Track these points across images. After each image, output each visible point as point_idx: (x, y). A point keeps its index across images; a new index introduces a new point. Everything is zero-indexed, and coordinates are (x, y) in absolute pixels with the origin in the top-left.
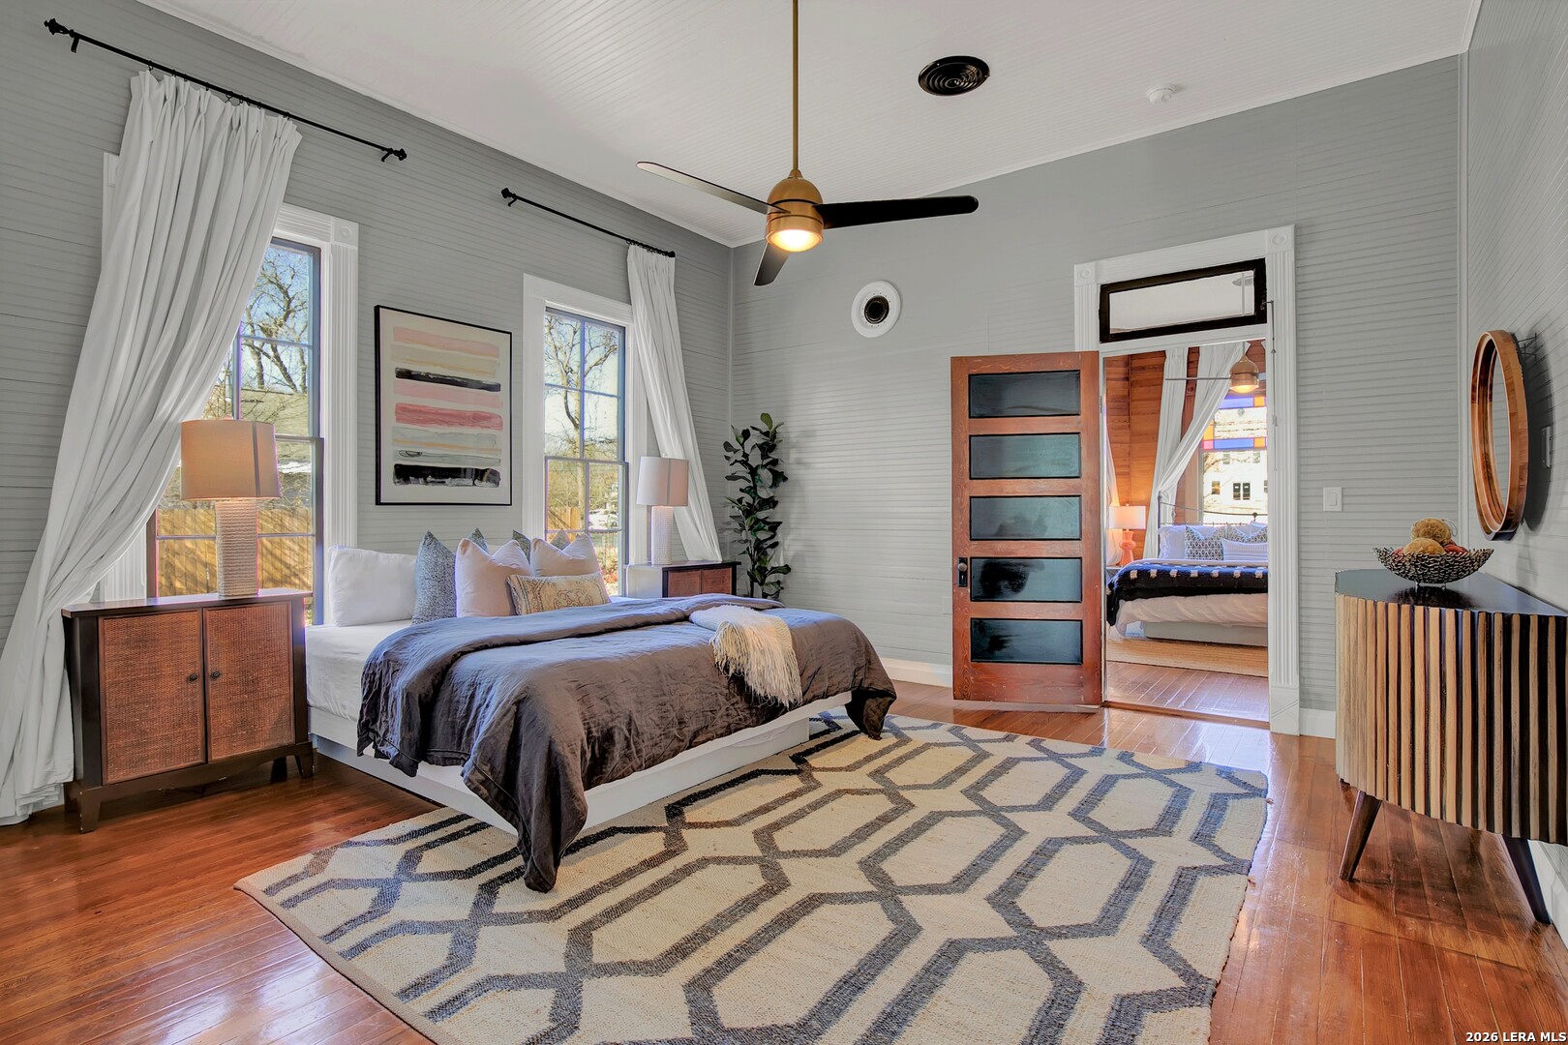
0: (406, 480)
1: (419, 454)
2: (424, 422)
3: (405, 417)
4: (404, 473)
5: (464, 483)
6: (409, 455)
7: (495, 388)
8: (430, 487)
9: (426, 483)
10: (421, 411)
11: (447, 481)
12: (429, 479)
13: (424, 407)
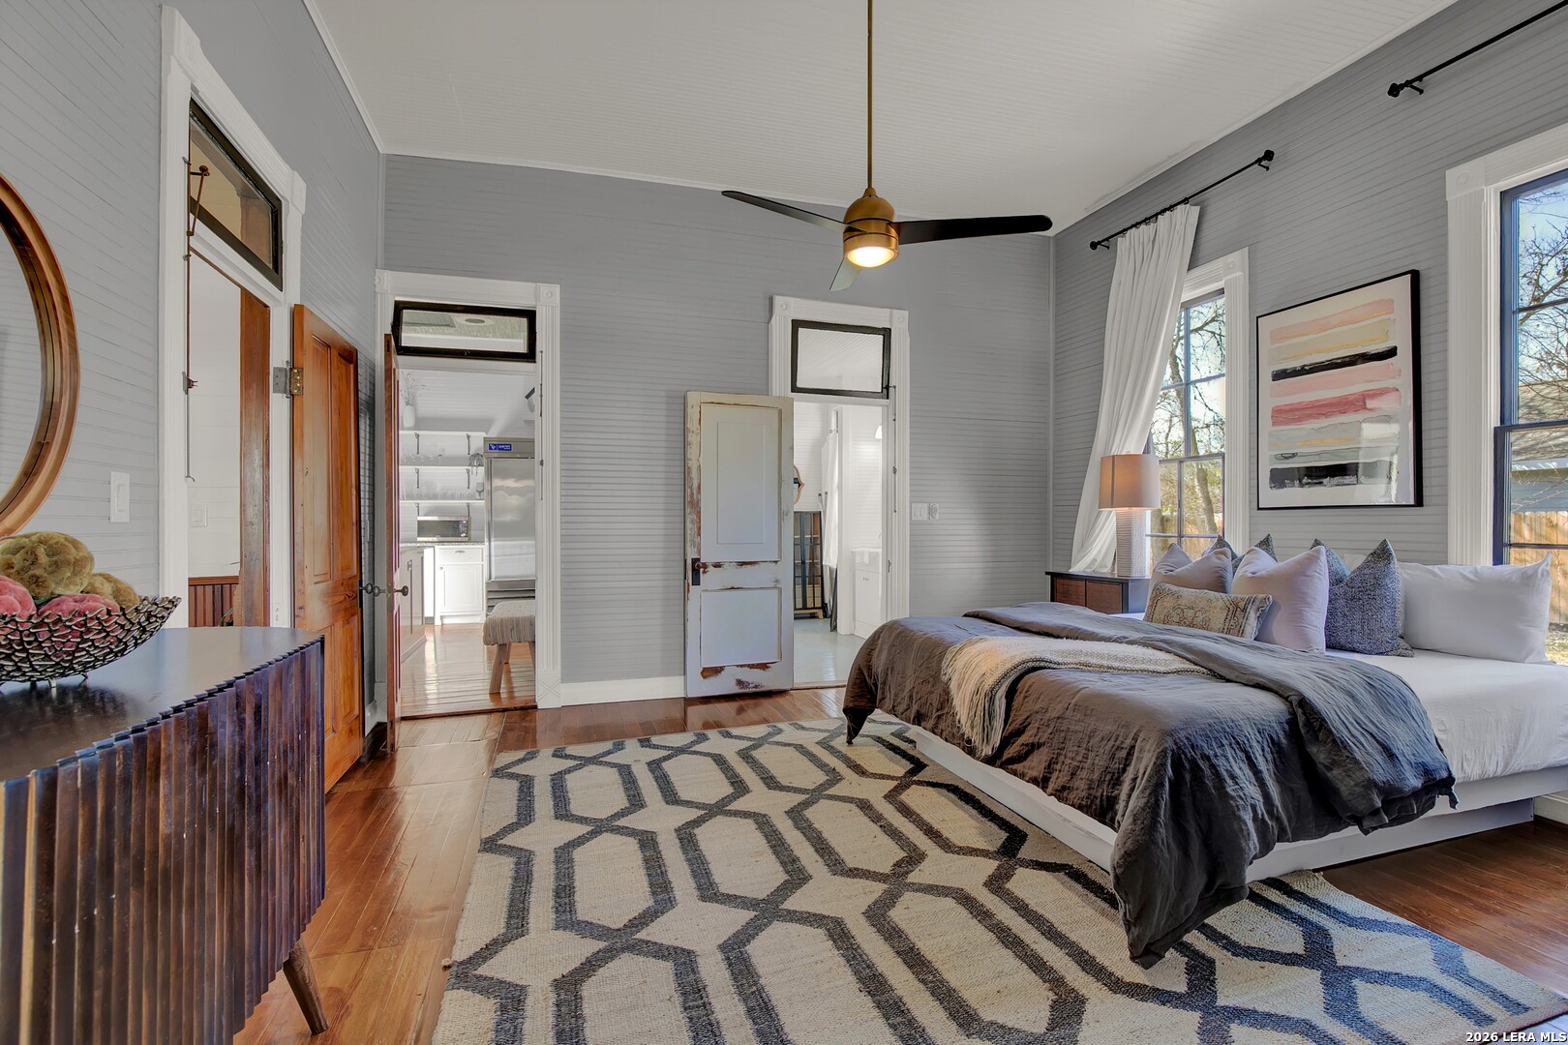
0: (1282, 485)
1: (1294, 455)
2: (1299, 420)
3: (1280, 419)
4: (1279, 478)
5: (1346, 482)
6: (1286, 457)
7: (1392, 353)
8: (1306, 489)
9: (1302, 485)
10: (1297, 409)
11: (1325, 481)
12: (1305, 480)
13: (1300, 403)
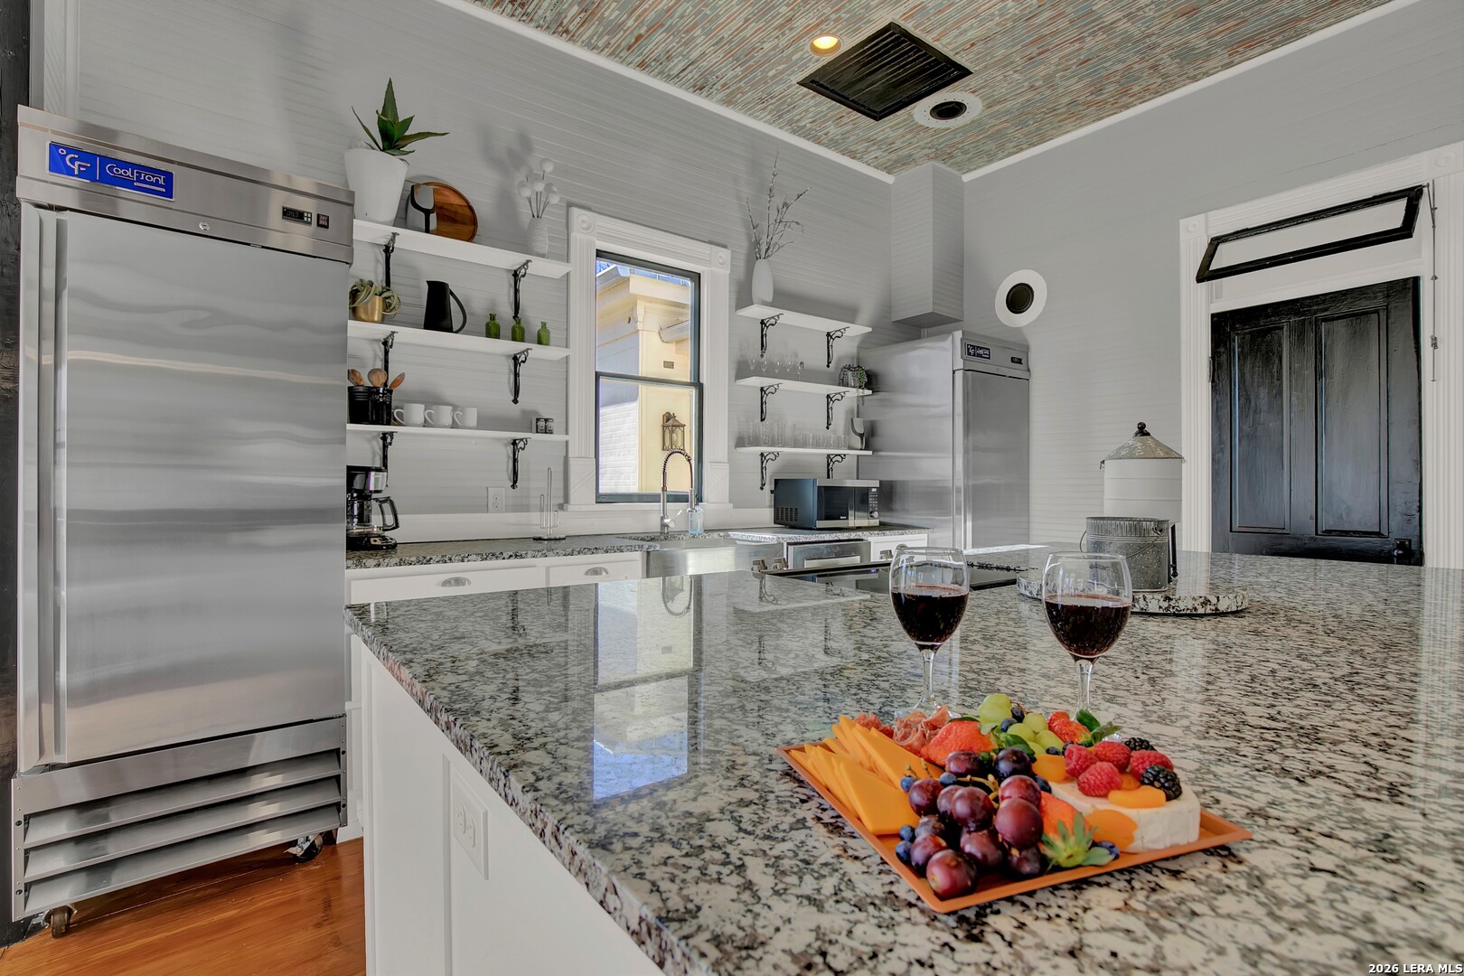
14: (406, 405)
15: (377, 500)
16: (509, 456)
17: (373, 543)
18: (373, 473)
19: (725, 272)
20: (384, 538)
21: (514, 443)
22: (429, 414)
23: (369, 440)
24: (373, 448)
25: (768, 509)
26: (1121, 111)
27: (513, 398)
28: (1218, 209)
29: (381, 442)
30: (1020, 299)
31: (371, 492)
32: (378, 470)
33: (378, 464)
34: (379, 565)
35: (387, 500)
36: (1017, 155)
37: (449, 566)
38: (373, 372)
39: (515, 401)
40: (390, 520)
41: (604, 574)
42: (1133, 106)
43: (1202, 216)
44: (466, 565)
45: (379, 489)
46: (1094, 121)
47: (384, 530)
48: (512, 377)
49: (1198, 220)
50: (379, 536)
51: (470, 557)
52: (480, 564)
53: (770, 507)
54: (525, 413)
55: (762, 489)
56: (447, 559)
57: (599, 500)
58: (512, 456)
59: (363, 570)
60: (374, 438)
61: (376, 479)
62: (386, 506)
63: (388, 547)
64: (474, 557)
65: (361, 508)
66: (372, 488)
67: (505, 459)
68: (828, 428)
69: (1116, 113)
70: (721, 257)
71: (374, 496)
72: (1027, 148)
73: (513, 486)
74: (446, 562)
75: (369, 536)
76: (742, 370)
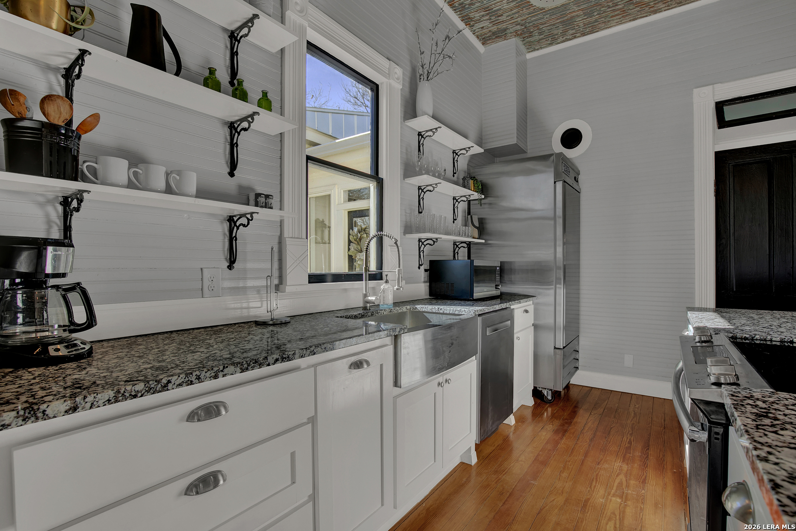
14: (102, 158)
15: (57, 287)
16: (225, 234)
17: (52, 353)
18: (50, 249)
19: (398, 86)
20: (70, 345)
21: (231, 219)
22: (136, 174)
23: (41, 205)
24: (47, 216)
25: (423, 284)
26: (650, 15)
27: (228, 170)
28: (721, 83)
29: (60, 208)
30: (572, 138)
31: (48, 276)
32: (57, 243)
33: (56, 234)
34: (74, 409)
35: (75, 286)
36: (572, 41)
37: (197, 388)
38: (46, 100)
39: (232, 174)
40: (80, 316)
41: (365, 366)
42: (659, 12)
43: (711, 86)
44: (221, 381)
45: (61, 271)
46: (630, 21)
47: (71, 331)
48: (228, 147)
49: (707, 90)
50: (61, 341)
51: (226, 371)
52: (239, 377)
53: (425, 282)
54: (241, 188)
55: (419, 268)
56: (193, 379)
57: (311, 281)
58: (228, 234)
59: (41, 423)
60: (50, 202)
61: (56, 258)
62: (74, 297)
63: (78, 358)
64: (231, 369)
65: (29, 302)
66: (49, 270)
67: (221, 237)
68: (454, 222)
69: (646, 16)
70: (396, 73)
71: (52, 282)
72: (579, 37)
73: (230, 267)
74: (192, 383)
75: (44, 344)
76: (409, 171)
